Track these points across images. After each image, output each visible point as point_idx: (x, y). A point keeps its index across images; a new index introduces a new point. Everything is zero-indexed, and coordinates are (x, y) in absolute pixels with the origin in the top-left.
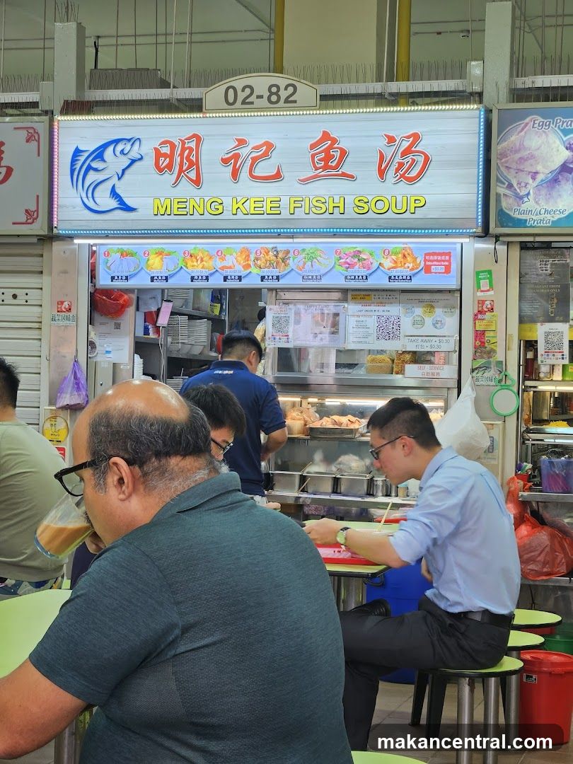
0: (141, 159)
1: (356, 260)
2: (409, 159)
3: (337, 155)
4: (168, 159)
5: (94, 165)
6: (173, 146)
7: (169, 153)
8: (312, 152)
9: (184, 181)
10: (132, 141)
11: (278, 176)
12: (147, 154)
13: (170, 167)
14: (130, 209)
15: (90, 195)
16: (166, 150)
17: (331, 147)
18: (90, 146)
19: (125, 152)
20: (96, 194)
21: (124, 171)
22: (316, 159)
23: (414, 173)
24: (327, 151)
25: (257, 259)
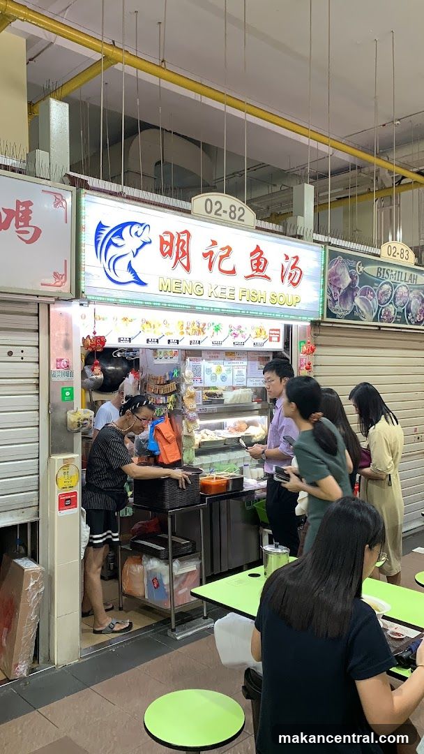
0: (150, 242)
1: (239, 332)
2: (294, 271)
3: (263, 262)
4: (169, 247)
6: (172, 237)
7: (169, 241)
8: (251, 258)
9: (179, 266)
10: (144, 225)
11: (233, 272)
13: (170, 253)
14: (142, 284)
15: (111, 267)
16: (167, 238)
17: (260, 257)
18: (112, 222)
19: (139, 234)
20: (117, 267)
21: (138, 250)
22: (253, 264)
23: (295, 281)
24: (258, 259)
25: (188, 328)
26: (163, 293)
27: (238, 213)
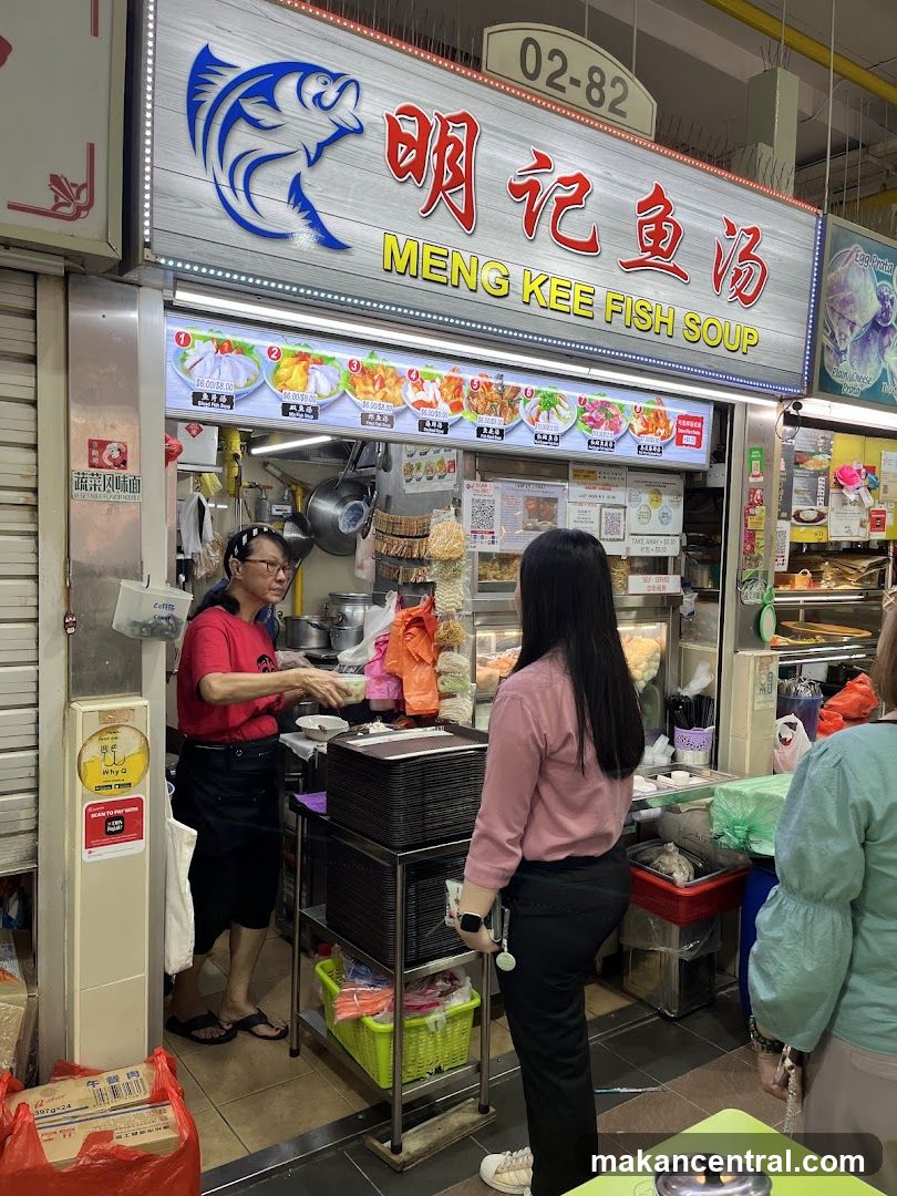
0: (360, 131)
1: (603, 416)
2: (747, 266)
3: (670, 232)
4: (414, 151)
5: (250, 107)
6: (425, 127)
7: (416, 137)
8: (641, 217)
9: (443, 210)
10: (343, 80)
11: (591, 247)
12: (372, 124)
13: (417, 169)
14: (334, 244)
15: (239, 184)
16: (410, 128)
17: (663, 217)
18: (241, 56)
19: (327, 103)
20: (255, 187)
21: (321, 147)
22: (644, 232)
24: (658, 221)
25: (472, 395)
26: (394, 277)
27: (611, 93)
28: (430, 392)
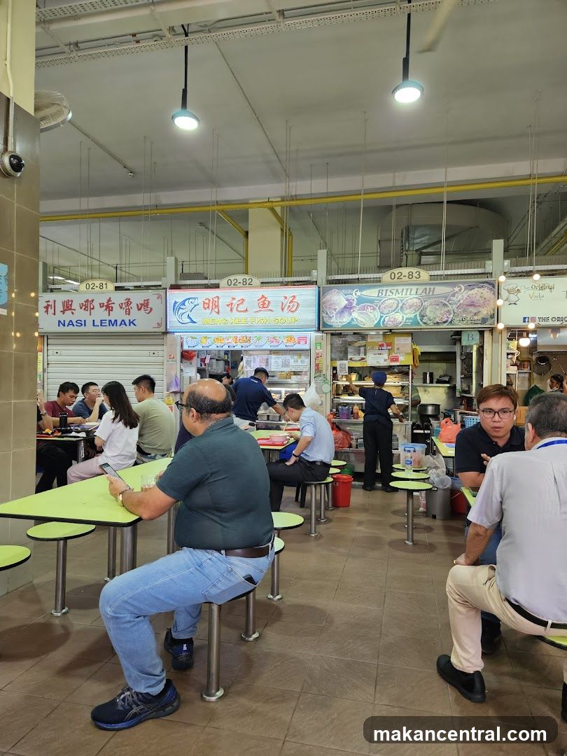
0: (198, 305)
1: (274, 340)
2: (291, 305)
3: (267, 303)
4: (208, 305)
5: (182, 307)
6: (209, 300)
8: (258, 302)
9: (213, 312)
10: (195, 298)
11: (246, 310)
12: (200, 303)
14: (195, 322)
15: (180, 317)
16: (207, 301)
17: (265, 300)
18: (180, 300)
19: (192, 302)
20: (182, 317)
21: (192, 309)
22: (260, 305)
25: (240, 340)
27: (248, 282)
28: (230, 340)
